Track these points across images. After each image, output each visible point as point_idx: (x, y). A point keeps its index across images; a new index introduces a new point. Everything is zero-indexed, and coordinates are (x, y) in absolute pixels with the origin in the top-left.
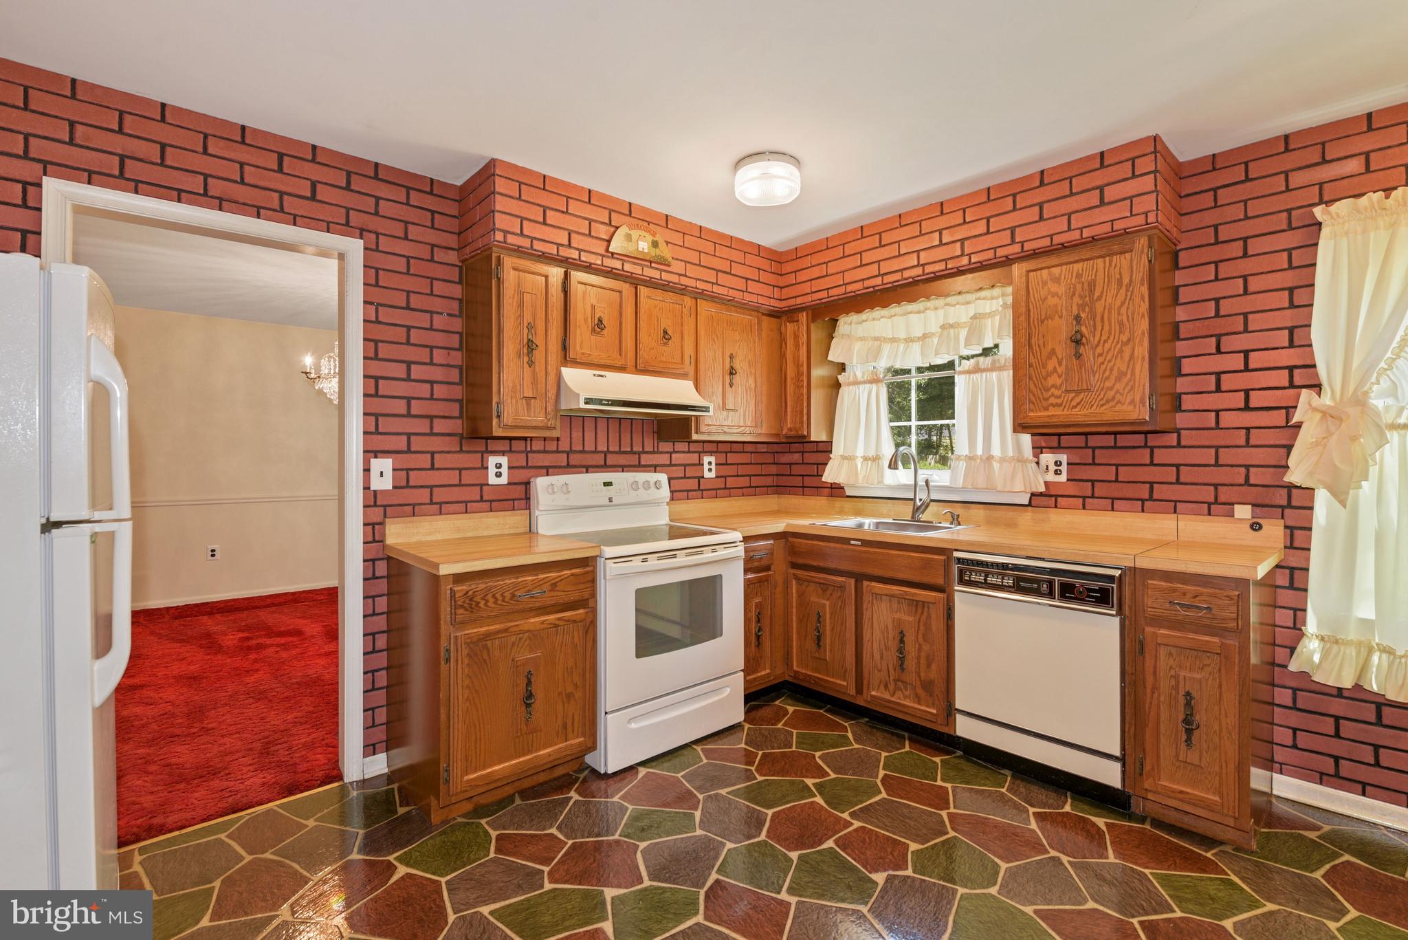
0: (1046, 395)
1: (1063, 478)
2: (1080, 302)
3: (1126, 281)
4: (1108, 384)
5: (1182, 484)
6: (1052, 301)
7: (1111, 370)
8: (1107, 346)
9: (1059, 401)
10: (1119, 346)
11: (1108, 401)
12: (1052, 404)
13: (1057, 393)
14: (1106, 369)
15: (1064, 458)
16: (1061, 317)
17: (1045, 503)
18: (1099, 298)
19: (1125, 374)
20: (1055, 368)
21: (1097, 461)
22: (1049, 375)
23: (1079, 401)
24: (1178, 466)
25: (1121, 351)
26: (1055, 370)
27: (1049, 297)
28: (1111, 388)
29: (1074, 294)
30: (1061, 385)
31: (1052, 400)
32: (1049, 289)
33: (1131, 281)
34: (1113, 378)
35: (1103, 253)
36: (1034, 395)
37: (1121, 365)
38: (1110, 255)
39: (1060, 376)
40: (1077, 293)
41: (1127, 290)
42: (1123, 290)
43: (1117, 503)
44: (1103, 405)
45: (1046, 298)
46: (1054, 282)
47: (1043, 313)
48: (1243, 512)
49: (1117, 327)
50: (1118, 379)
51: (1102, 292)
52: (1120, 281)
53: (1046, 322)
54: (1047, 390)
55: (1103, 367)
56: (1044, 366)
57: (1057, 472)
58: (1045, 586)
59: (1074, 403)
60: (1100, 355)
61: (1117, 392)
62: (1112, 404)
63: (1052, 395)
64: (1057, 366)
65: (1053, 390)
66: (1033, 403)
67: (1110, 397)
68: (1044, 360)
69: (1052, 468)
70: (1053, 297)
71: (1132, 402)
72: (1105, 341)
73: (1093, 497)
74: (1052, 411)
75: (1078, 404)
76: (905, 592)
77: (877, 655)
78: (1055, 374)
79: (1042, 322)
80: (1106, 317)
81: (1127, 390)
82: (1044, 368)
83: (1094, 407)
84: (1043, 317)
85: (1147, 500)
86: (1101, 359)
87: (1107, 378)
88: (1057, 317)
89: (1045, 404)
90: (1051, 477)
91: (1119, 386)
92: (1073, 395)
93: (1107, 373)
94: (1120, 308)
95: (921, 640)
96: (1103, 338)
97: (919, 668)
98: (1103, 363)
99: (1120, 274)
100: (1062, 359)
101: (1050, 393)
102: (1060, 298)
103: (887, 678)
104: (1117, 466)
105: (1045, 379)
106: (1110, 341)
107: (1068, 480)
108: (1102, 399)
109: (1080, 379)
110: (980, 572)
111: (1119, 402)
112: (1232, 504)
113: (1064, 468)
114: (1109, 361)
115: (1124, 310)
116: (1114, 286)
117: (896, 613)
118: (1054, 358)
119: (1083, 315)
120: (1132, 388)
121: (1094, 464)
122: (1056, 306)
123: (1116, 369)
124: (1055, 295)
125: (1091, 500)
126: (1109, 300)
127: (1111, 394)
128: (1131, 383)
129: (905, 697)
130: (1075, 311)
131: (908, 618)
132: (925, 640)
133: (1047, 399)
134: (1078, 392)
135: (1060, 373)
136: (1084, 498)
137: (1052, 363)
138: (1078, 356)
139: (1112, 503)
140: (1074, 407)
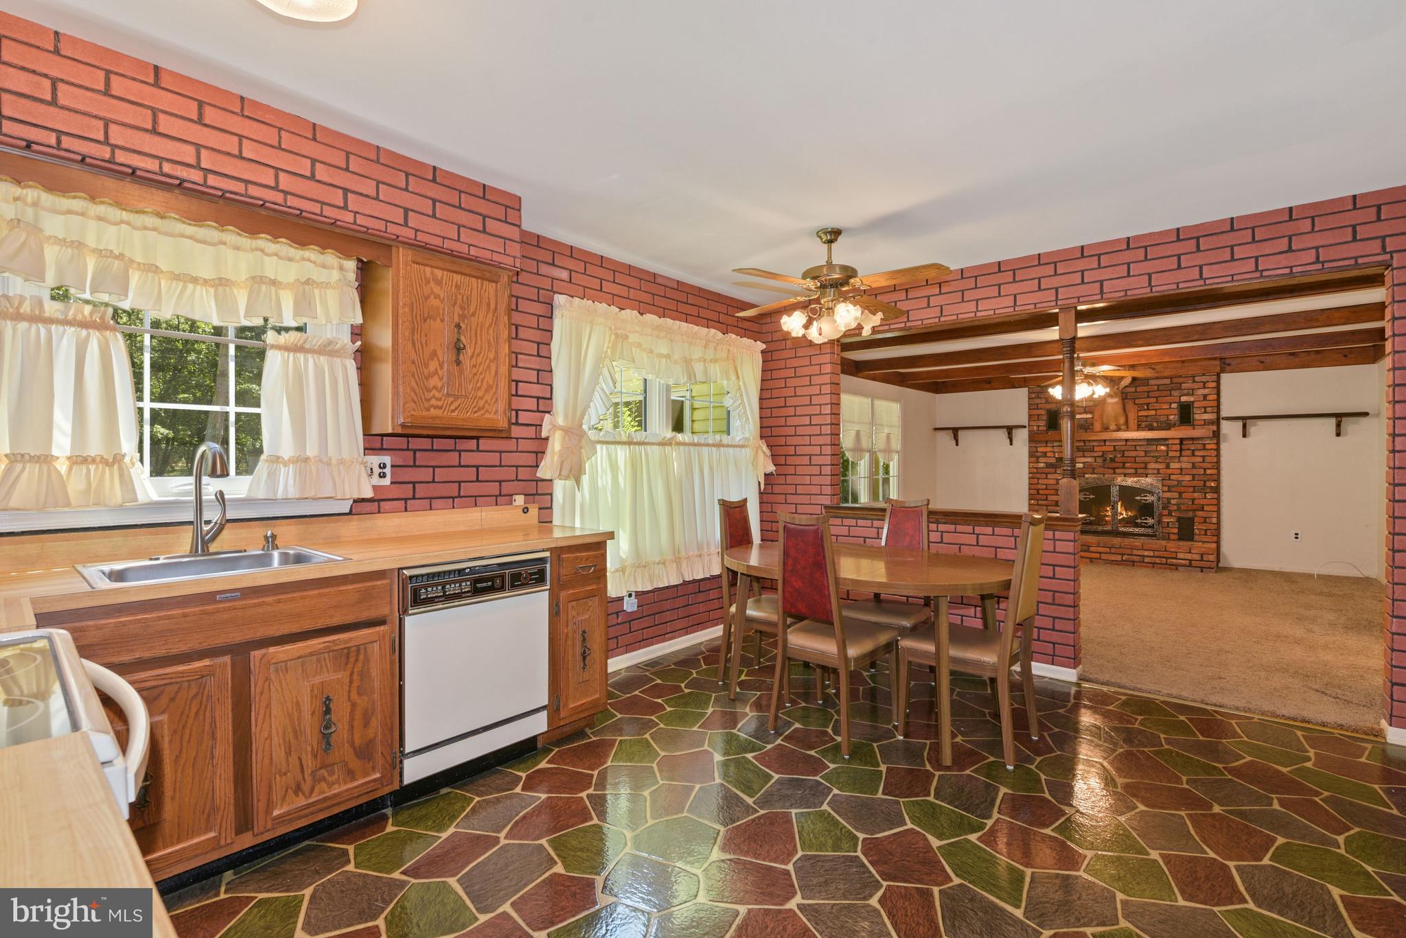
0: (428, 395)
1: (387, 481)
2: (461, 313)
3: (493, 307)
4: (480, 394)
5: (481, 481)
6: (434, 302)
7: (482, 382)
8: (479, 360)
9: (440, 403)
10: (488, 362)
11: (479, 409)
12: (432, 406)
13: (438, 395)
14: (478, 380)
15: (387, 460)
16: (442, 321)
17: (368, 510)
18: (473, 314)
19: (492, 387)
20: (436, 370)
21: (417, 463)
22: (430, 376)
23: (457, 405)
24: (477, 467)
25: (489, 367)
26: (436, 372)
27: (432, 297)
28: (481, 398)
29: (455, 303)
30: (441, 388)
31: (433, 402)
32: (431, 288)
33: (496, 308)
34: (483, 389)
35: (477, 274)
36: (415, 393)
37: (489, 379)
38: (483, 279)
39: (441, 379)
40: (458, 303)
41: (494, 315)
42: (490, 314)
43: (435, 503)
44: (475, 412)
45: (429, 297)
46: (436, 284)
47: (426, 312)
48: (519, 500)
49: (487, 345)
50: (487, 391)
51: (476, 310)
52: (489, 304)
53: (428, 320)
54: (429, 391)
55: (476, 378)
56: (427, 366)
57: (382, 476)
58: (498, 581)
59: (453, 407)
60: (474, 366)
61: (486, 402)
62: (482, 412)
63: (434, 397)
64: (438, 368)
65: (434, 392)
66: (415, 403)
67: (481, 406)
68: (426, 359)
69: (377, 471)
70: (436, 298)
71: (496, 412)
72: (478, 355)
73: (414, 498)
74: (433, 412)
75: (456, 409)
76: (334, 641)
77: (279, 754)
78: (436, 376)
79: (425, 320)
80: (478, 332)
81: (493, 401)
82: (426, 368)
83: (469, 414)
84: (426, 315)
85: (456, 497)
86: (474, 371)
87: (479, 388)
88: (438, 320)
89: (427, 404)
90: (376, 480)
91: (487, 397)
92: (452, 399)
93: (479, 385)
94: (488, 329)
95: (354, 696)
96: (477, 351)
97: (353, 734)
98: (475, 374)
99: (489, 299)
100: (443, 363)
101: (432, 394)
102: (442, 301)
103: (300, 777)
104: (434, 467)
105: (427, 379)
106: (482, 355)
107: (392, 483)
108: (475, 407)
109: (460, 385)
110: (437, 585)
111: (487, 411)
112: (512, 495)
113: (388, 470)
114: (481, 373)
115: (491, 330)
116: (484, 307)
117: (314, 676)
118: (436, 359)
119: (463, 326)
120: (497, 400)
121: (415, 466)
122: (438, 308)
123: (485, 383)
124: (437, 297)
125: (413, 501)
126: (481, 319)
127: (481, 403)
128: (496, 396)
129: (330, 785)
130: (456, 320)
131: (333, 676)
132: (359, 694)
133: (428, 400)
134: (456, 398)
135: (441, 375)
136: (406, 500)
137: (433, 365)
138: (458, 363)
139: (431, 502)
140: (453, 411)
